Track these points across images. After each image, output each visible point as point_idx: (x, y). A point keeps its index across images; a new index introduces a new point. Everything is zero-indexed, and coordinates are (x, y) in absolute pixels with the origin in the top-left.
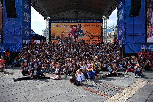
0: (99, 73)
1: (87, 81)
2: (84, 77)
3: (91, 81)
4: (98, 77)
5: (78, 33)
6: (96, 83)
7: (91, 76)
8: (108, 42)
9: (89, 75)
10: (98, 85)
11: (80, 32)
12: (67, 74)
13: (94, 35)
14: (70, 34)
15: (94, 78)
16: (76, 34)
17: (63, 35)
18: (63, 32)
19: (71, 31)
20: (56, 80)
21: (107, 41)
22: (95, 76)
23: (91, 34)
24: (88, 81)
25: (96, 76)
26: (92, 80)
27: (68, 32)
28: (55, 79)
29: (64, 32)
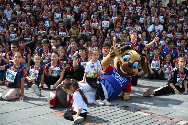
0: (135, 84)
1: (99, 106)
4: (131, 95)
6: (124, 111)
7: (113, 93)
10: (131, 115)
12: (42, 87)
15: (122, 98)
22: (124, 92)
24: (103, 105)
25: (126, 92)
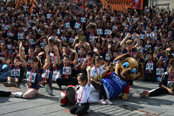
2: (97, 94)
3: (112, 105)
6: (124, 109)
7: (114, 94)
8: (160, 7)
9: (109, 89)
10: (130, 114)
20: (27, 99)
21: (159, 5)
24: (105, 104)
25: (125, 93)
26: (115, 103)
28: (24, 96)
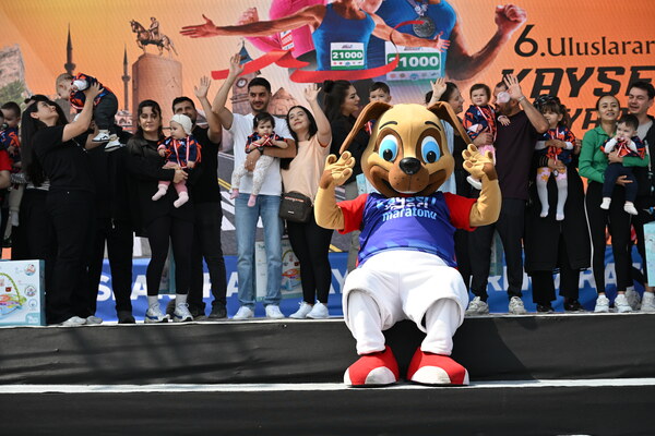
5: (376, 48)
11: (406, 29)
13: (628, 61)
14: (255, 53)
16: (349, 55)
17: (139, 73)
18: (148, 36)
19: (264, 17)
23: (568, 47)
27: (230, 30)
29: (170, 29)
